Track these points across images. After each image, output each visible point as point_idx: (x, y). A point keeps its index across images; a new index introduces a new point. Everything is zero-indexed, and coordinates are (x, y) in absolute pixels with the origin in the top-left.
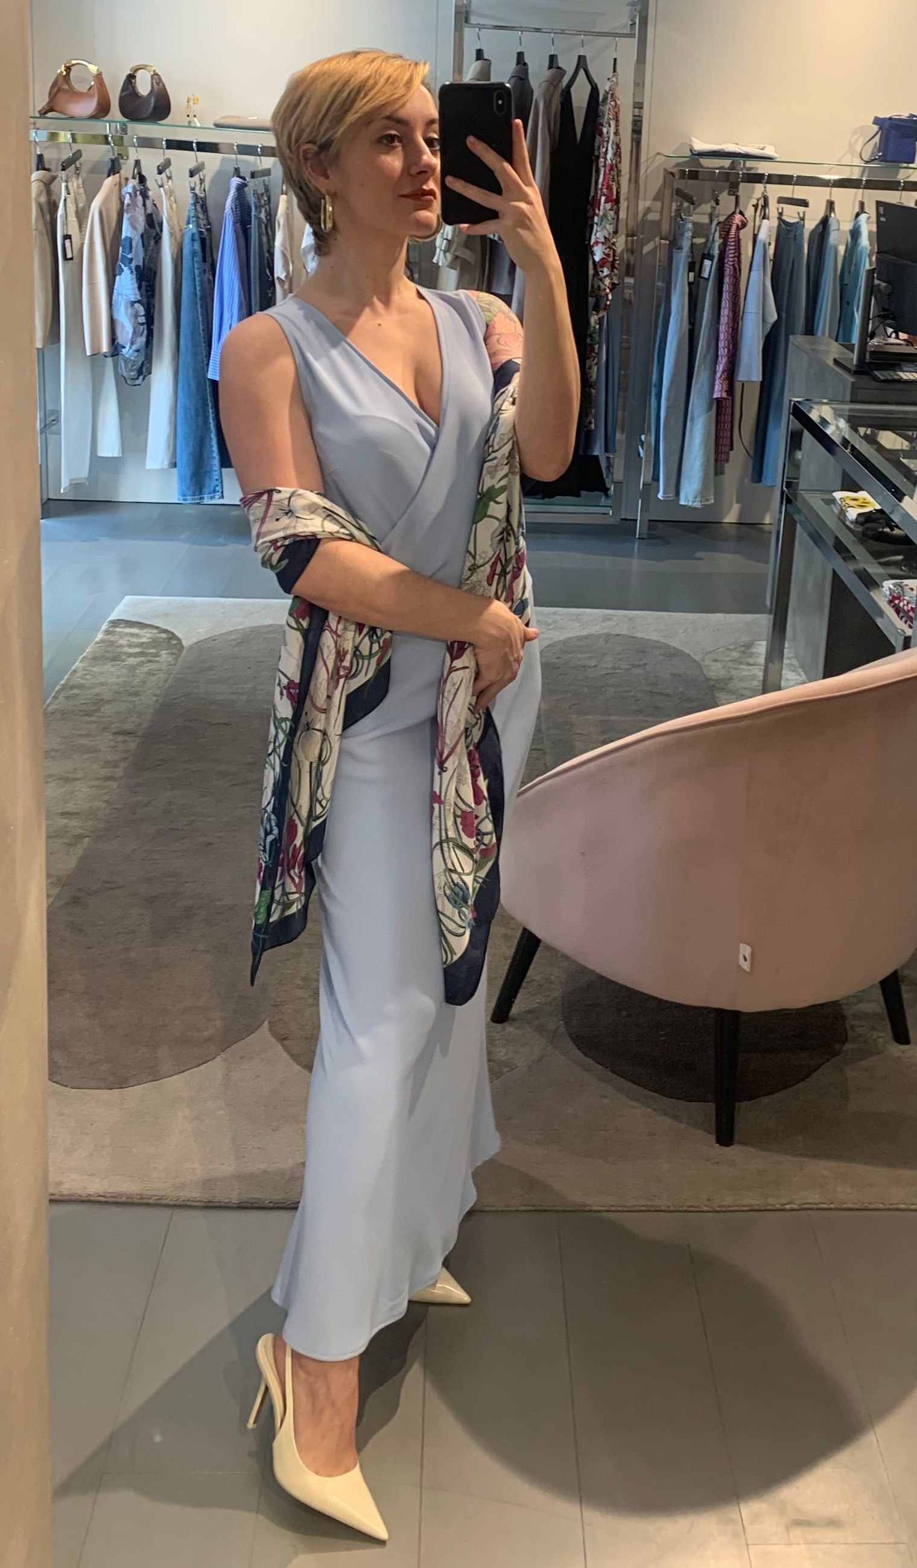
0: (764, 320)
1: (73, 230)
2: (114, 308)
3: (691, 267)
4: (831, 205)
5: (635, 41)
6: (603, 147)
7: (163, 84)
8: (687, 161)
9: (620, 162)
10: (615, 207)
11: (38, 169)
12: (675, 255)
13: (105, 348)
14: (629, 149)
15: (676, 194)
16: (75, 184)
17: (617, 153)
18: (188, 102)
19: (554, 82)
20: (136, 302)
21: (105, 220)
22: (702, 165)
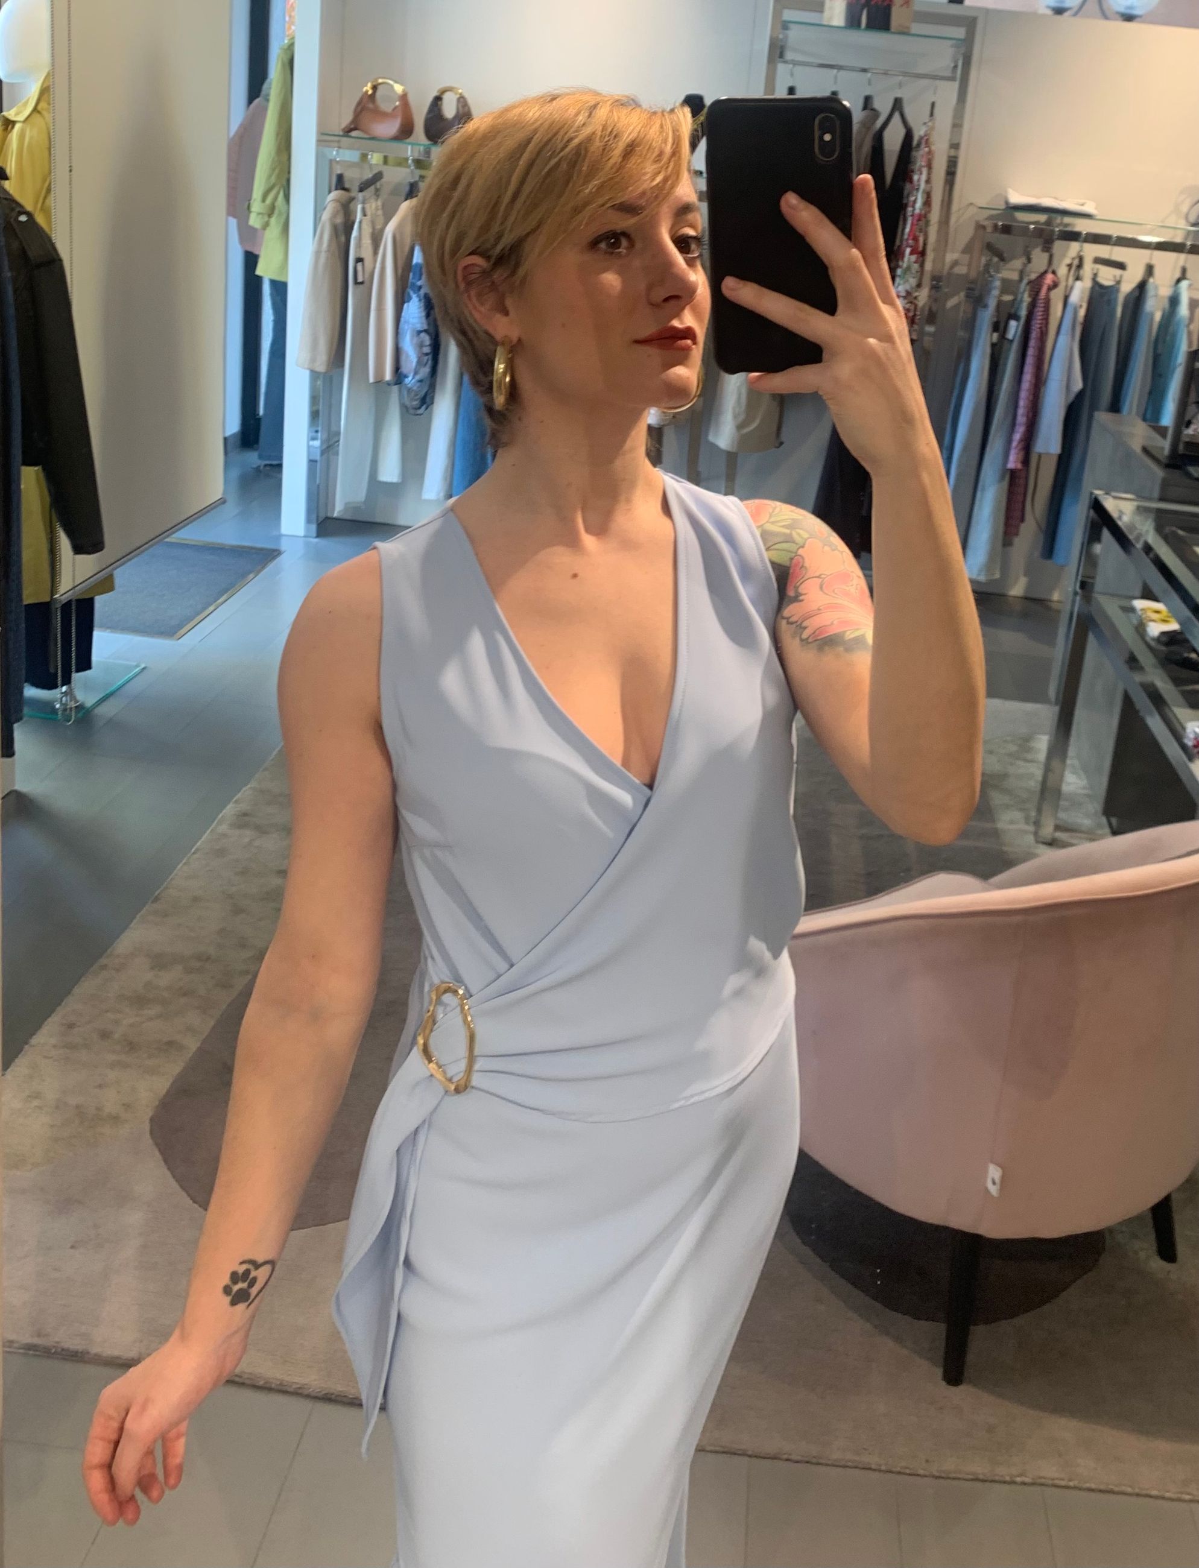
0: (1068, 387)
1: (367, 253)
2: (399, 336)
3: (996, 327)
4: (1150, 270)
5: (956, 85)
6: (913, 196)
7: (469, 108)
8: (998, 215)
9: (929, 212)
10: (921, 259)
11: (336, 189)
12: (979, 314)
13: (388, 376)
14: (940, 198)
15: (987, 248)
16: (373, 206)
17: (927, 203)
19: (867, 124)
20: (421, 332)
21: (398, 245)
22: (1015, 220)
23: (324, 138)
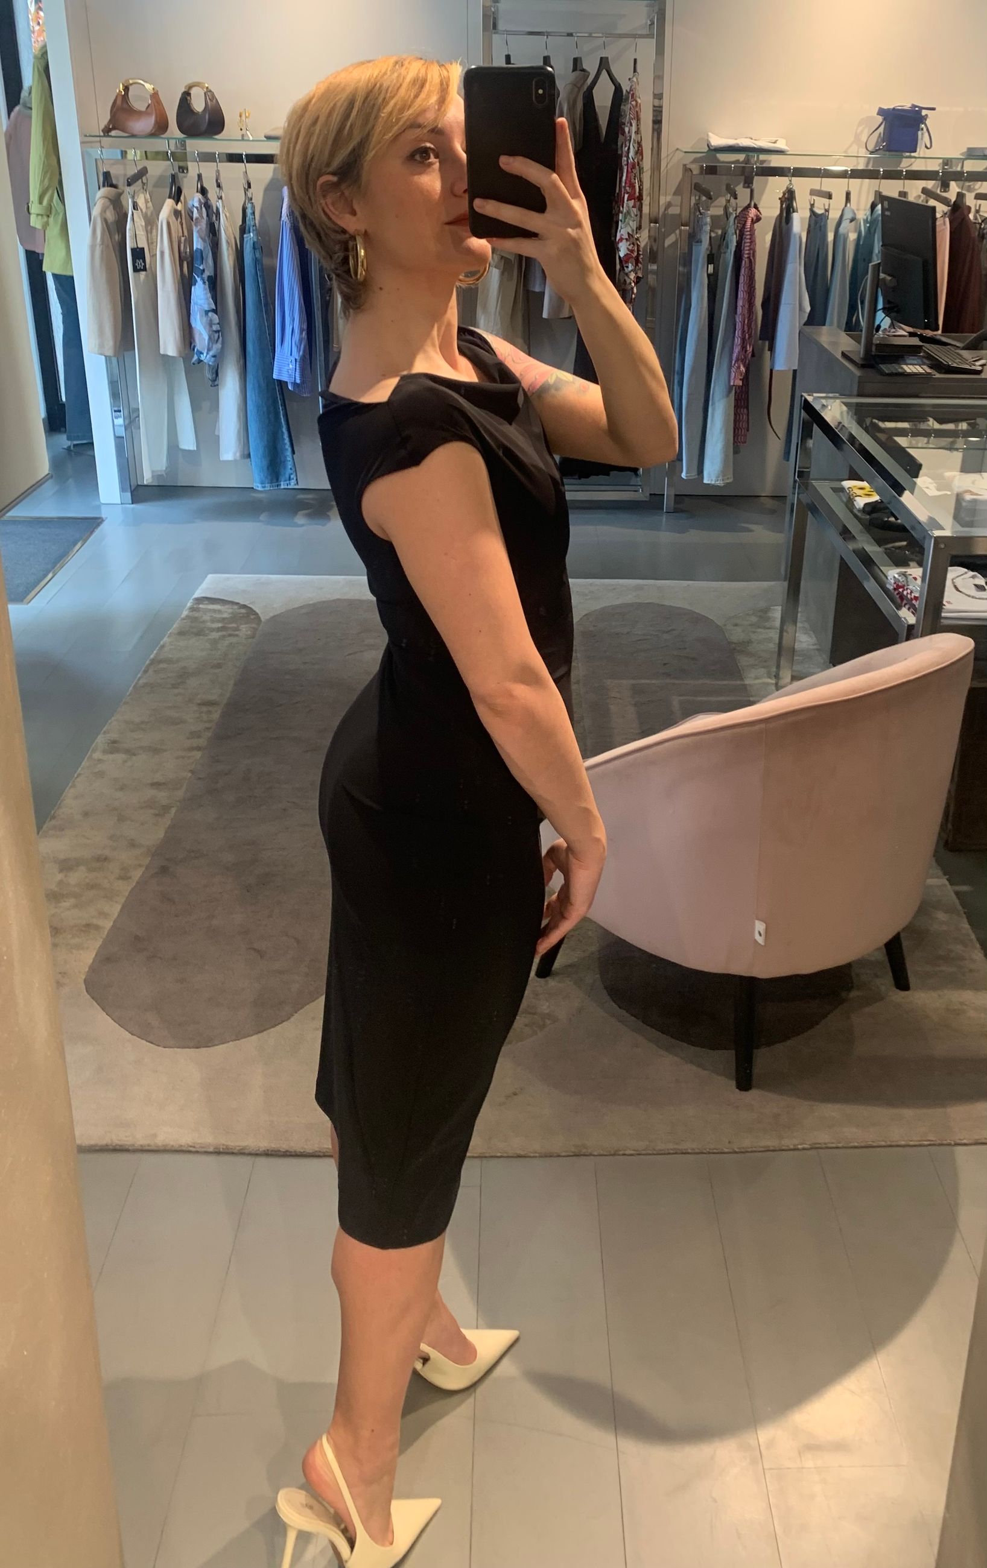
0: (800, 310)
1: (141, 242)
3: (711, 259)
4: (848, 196)
5: (653, 43)
6: (625, 146)
7: (217, 100)
8: (704, 156)
9: (642, 159)
10: (638, 204)
11: (104, 186)
12: (694, 247)
14: (650, 146)
15: (695, 188)
16: (142, 199)
17: (639, 152)
18: (241, 116)
19: (576, 85)
20: (209, 311)
22: (718, 161)
23: (87, 139)
